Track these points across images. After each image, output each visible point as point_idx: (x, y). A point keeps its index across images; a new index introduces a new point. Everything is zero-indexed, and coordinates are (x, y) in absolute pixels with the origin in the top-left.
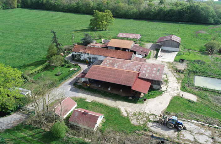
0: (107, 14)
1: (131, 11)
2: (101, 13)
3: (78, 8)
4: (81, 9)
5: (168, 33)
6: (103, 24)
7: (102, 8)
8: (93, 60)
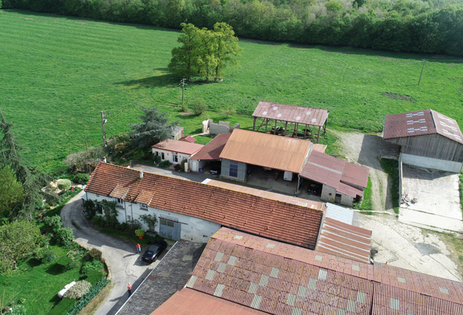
0: (220, 34)
1: (284, 22)
2: (202, 32)
3: (146, 13)
4: (153, 14)
5: (393, 90)
6: (209, 64)
7: (209, 14)
8: (162, 228)
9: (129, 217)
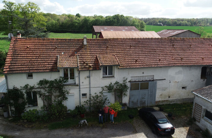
8: (133, 96)
9: (84, 95)
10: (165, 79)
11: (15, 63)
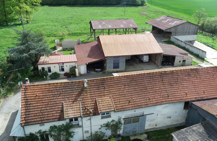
8: (126, 128)
9: (87, 132)
10: (153, 113)
11: (29, 114)
